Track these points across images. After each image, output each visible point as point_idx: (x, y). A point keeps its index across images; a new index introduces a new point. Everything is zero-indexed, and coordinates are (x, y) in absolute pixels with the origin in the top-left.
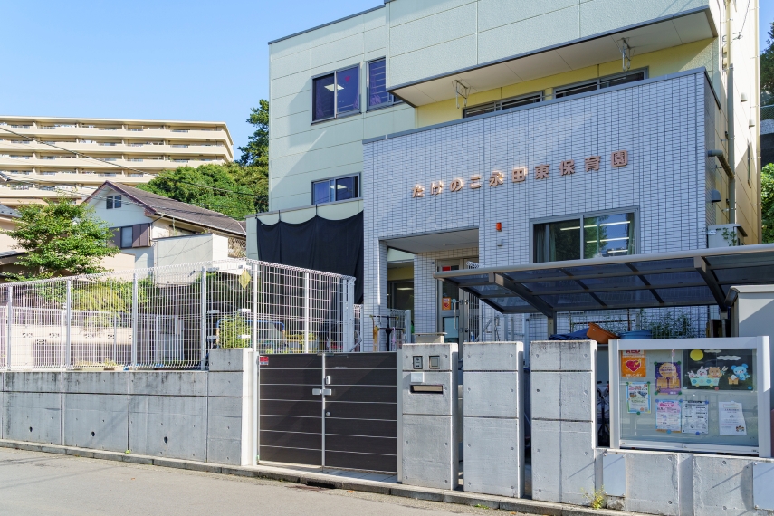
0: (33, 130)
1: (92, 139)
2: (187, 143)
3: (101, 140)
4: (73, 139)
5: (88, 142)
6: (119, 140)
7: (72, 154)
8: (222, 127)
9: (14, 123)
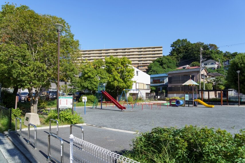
0: (126, 51)
1: (137, 51)
2: (155, 51)
3: (138, 52)
4: (133, 52)
5: (136, 52)
6: (142, 51)
7: (133, 55)
8: (162, 47)
9: (122, 49)
